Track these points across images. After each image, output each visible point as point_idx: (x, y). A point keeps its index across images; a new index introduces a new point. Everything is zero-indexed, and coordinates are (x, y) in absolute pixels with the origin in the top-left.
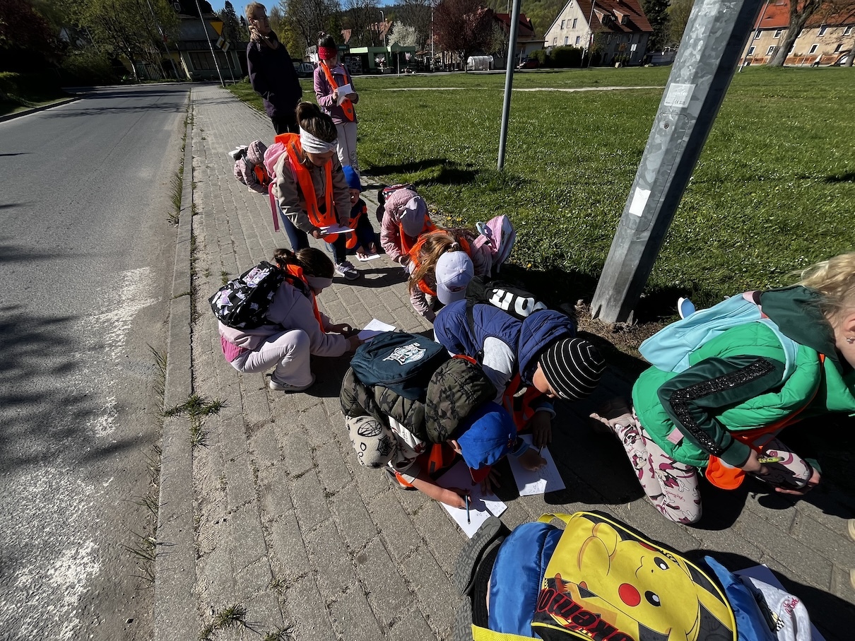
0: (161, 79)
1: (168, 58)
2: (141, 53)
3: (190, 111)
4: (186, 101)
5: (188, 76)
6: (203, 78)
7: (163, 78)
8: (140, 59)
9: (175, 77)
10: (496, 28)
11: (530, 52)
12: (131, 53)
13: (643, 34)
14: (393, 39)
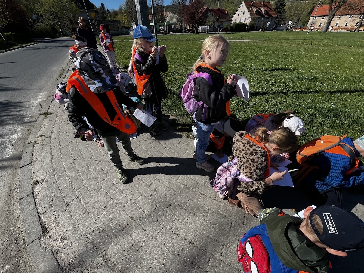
1: (75, 27)
2: (64, 25)
10: (210, 15)
11: (225, 25)
12: (60, 25)
13: (273, 17)
14: (168, 19)
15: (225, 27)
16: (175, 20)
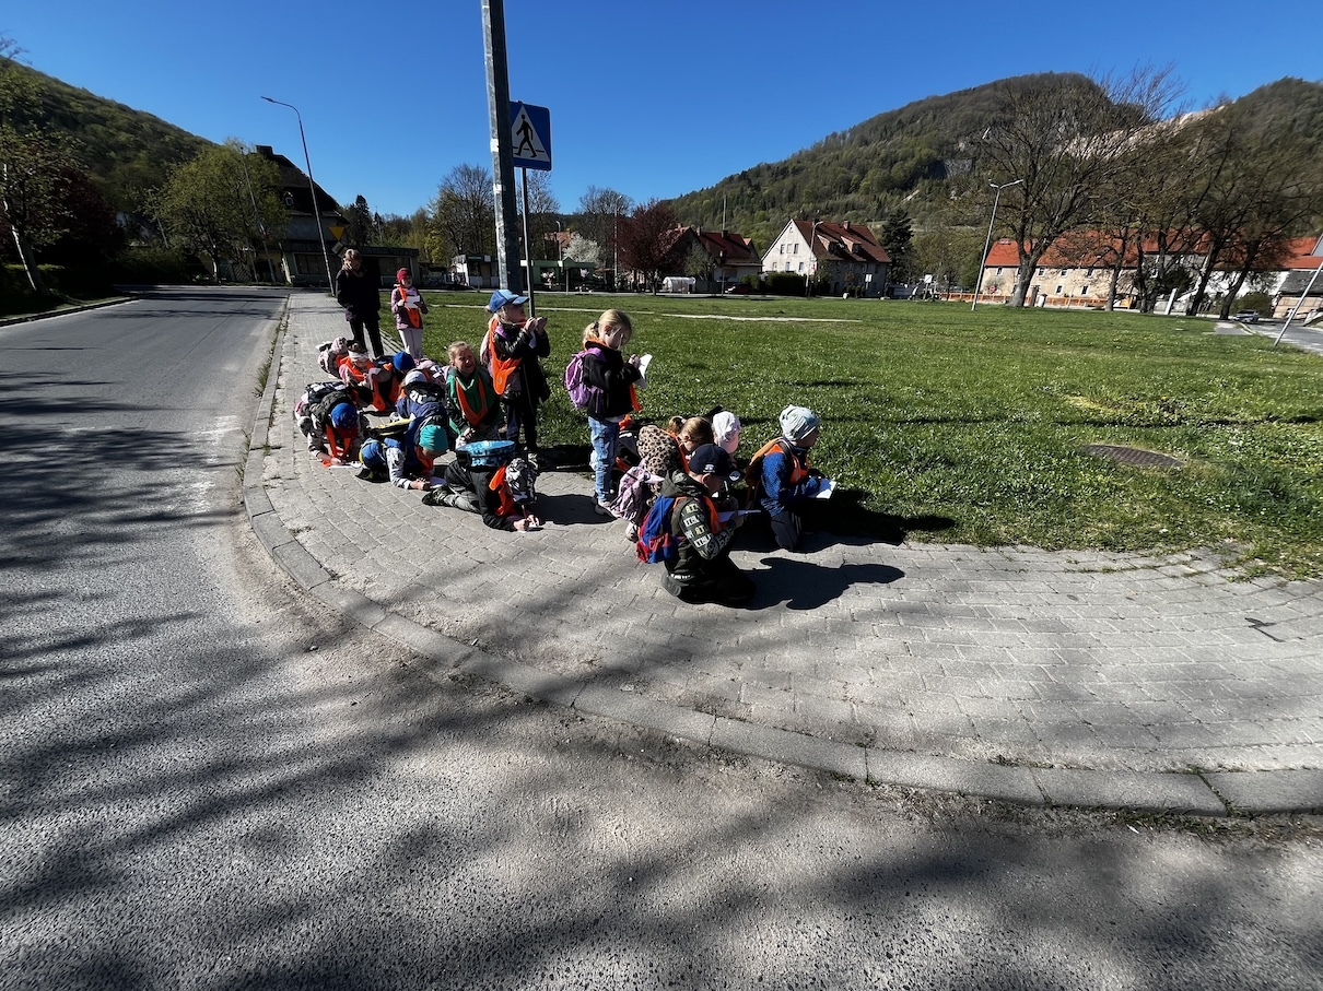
0: (252, 281)
1: (265, 258)
2: (230, 252)
3: (285, 319)
4: (281, 309)
5: (289, 280)
6: (307, 284)
7: (254, 280)
8: (227, 257)
9: (270, 280)
10: (696, 249)
11: (742, 277)
12: (215, 251)
13: (879, 264)
14: (569, 253)
15: (743, 281)
16: (591, 256)
